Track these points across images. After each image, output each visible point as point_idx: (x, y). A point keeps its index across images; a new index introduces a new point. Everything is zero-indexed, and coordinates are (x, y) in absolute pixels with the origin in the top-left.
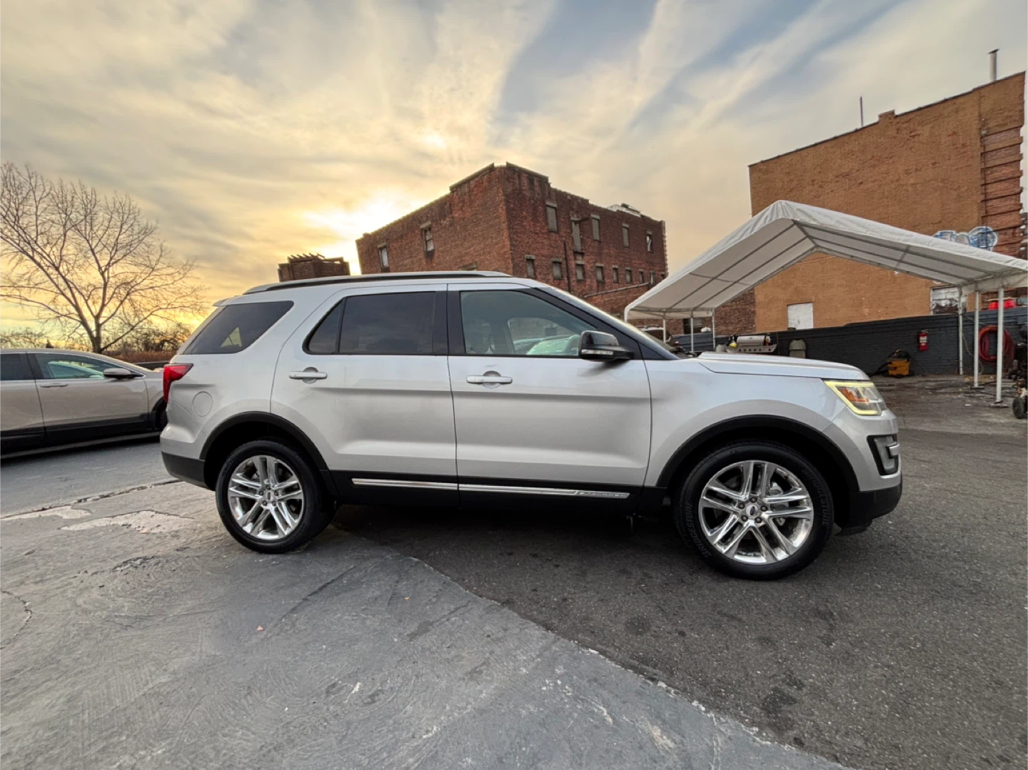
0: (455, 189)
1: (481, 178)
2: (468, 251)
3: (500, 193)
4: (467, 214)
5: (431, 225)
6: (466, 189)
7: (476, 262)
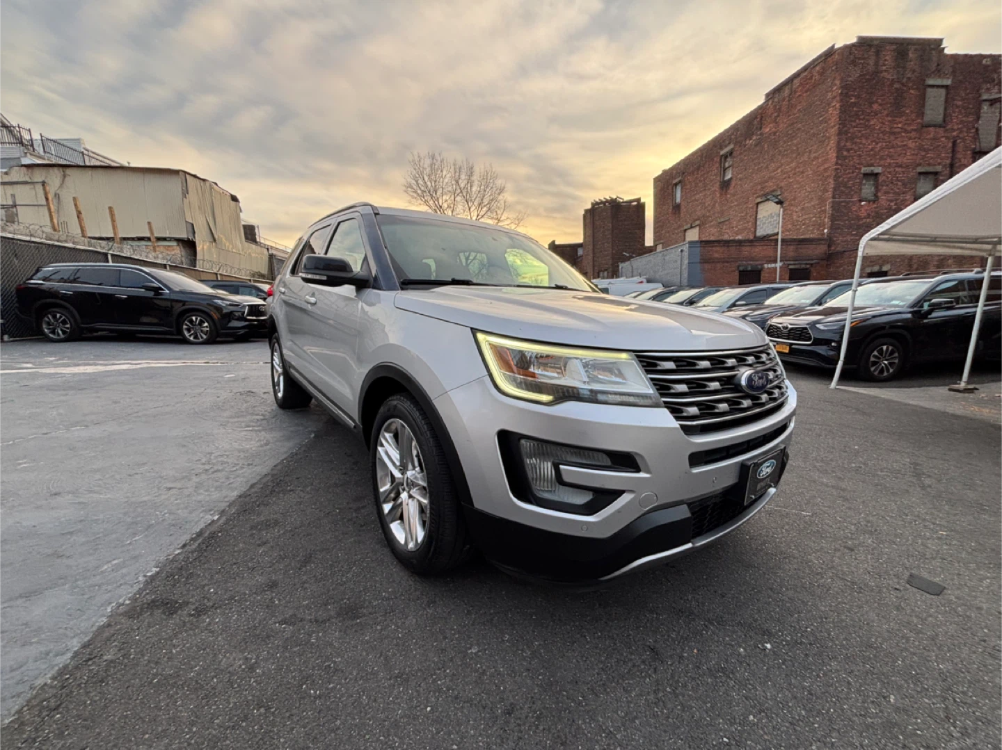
0: (771, 95)
1: (811, 73)
2: (773, 174)
3: (836, 85)
4: (781, 125)
5: (733, 149)
6: (787, 91)
7: (781, 188)
